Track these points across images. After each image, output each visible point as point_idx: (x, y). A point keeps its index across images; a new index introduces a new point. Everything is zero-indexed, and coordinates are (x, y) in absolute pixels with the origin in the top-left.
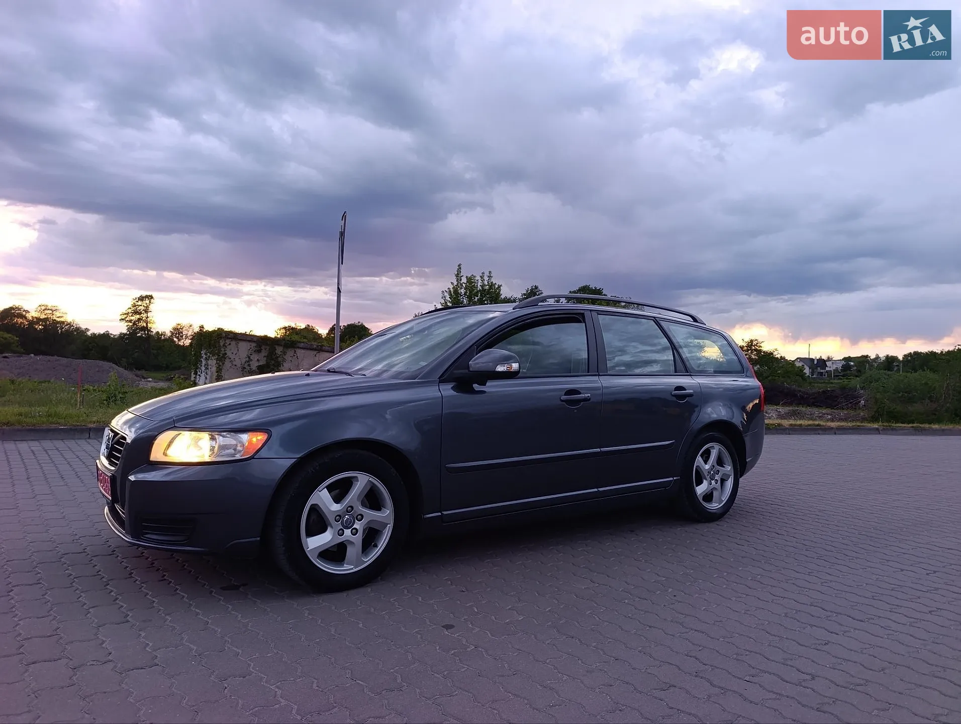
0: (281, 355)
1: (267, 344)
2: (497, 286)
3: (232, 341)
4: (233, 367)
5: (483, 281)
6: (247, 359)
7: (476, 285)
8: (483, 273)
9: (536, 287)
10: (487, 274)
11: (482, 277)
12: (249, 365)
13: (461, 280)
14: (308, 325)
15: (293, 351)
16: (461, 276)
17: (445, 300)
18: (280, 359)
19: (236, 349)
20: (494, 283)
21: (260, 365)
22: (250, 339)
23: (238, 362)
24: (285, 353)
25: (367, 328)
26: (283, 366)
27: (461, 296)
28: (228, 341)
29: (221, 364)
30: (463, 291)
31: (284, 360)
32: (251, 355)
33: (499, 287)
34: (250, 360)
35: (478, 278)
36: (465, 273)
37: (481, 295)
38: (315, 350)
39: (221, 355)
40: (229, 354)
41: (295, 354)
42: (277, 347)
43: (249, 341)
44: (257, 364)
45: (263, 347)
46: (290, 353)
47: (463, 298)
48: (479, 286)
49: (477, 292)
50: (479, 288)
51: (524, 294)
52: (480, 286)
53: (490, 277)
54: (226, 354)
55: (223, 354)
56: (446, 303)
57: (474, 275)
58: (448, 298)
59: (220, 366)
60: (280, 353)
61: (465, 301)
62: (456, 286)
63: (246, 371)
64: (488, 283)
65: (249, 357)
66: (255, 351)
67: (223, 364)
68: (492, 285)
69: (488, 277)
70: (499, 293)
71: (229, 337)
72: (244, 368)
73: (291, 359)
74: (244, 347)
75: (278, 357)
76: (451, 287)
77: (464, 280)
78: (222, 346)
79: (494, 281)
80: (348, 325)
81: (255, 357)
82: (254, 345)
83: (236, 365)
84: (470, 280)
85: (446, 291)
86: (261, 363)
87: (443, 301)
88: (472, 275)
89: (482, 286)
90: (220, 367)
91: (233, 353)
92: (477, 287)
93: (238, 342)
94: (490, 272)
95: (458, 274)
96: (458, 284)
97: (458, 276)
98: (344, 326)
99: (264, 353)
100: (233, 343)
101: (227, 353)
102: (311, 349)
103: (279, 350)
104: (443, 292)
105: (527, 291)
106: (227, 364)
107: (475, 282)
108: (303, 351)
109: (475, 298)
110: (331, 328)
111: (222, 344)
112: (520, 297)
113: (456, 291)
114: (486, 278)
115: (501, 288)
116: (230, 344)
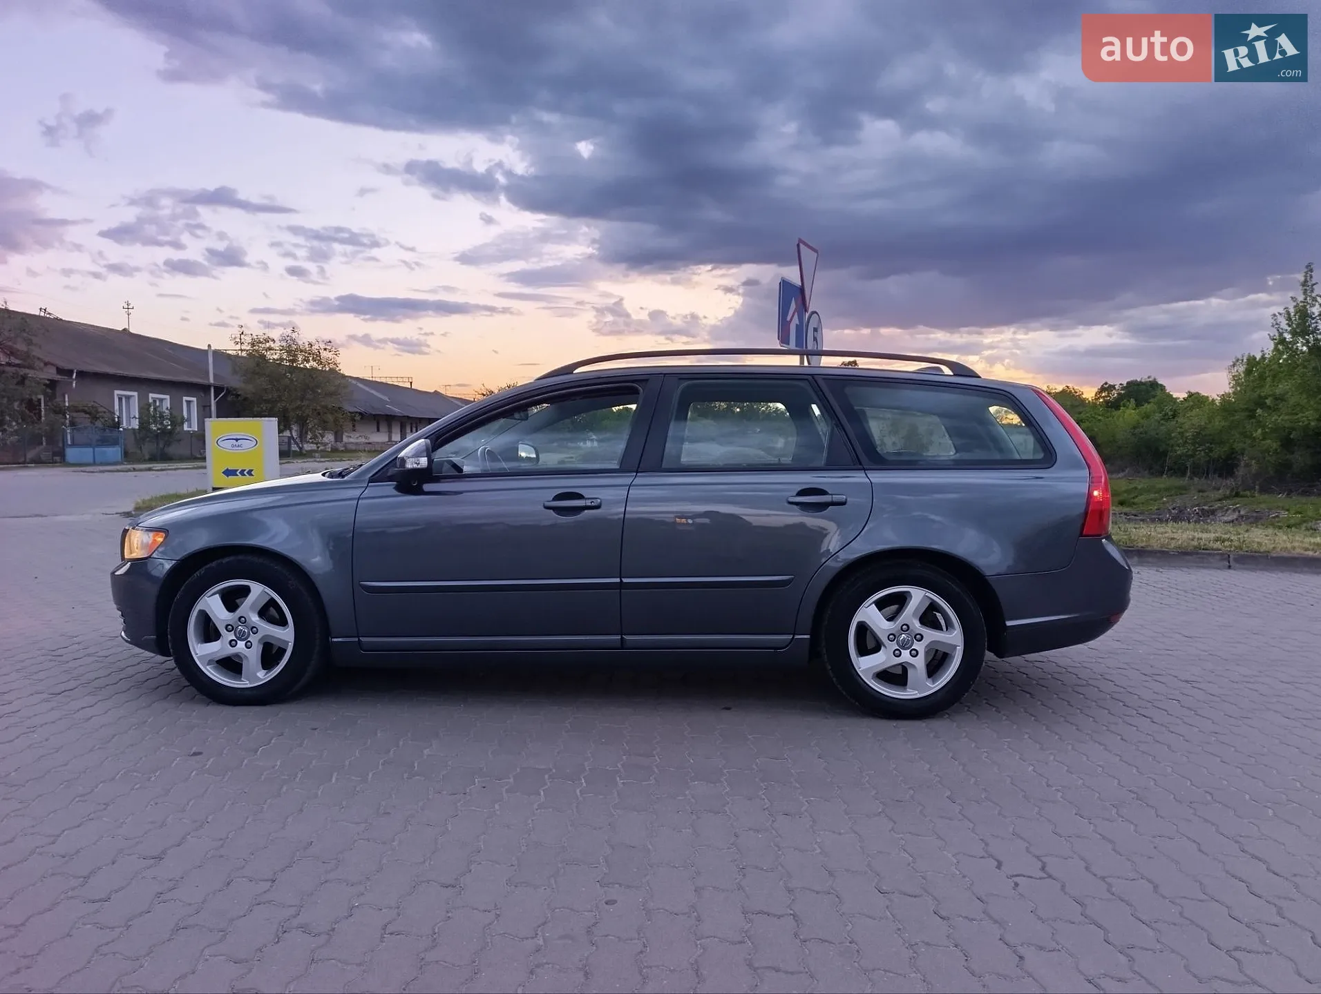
13: (1312, 291)
17: (1279, 330)
25: (1161, 386)
27: (1312, 319)
30: (1317, 310)
62: (1302, 302)
87: (1276, 333)
96: (1306, 299)
98: (1121, 384)
104: (1273, 316)
113: (1302, 312)
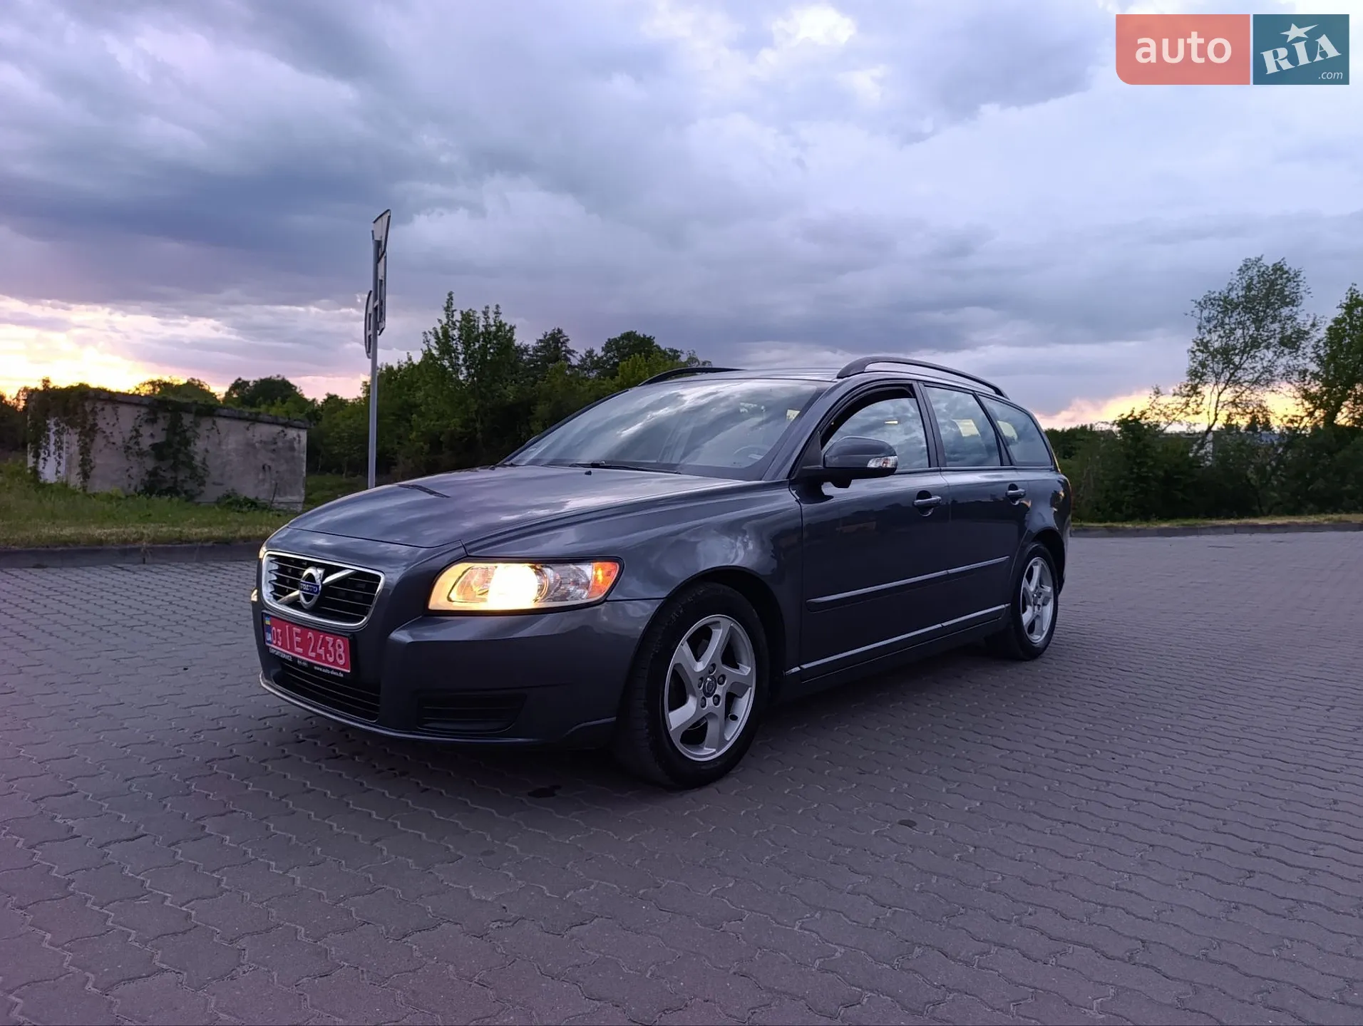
0: (191, 427)
1: (167, 410)
2: (507, 328)
3: (106, 404)
4: (110, 445)
5: (487, 318)
6: (134, 433)
7: (476, 324)
8: (487, 307)
9: (560, 331)
10: (492, 309)
11: (485, 313)
12: (137, 443)
13: (453, 317)
14: (193, 380)
15: (211, 422)
16: (453, 311)
17: (428, 345)
18: (189, 434)
19: (115, 417)
20: (504, 322)
21: (157, 444)
22: (137, 402)
23: (118, 439)
24: (197, 425)
25: (293, 386)
26: (195, 445)
27: (453, 340)
28: (99, 405)
29: (88, 440)
30: (456, 333)
31: (197, 436)
32: (140, 426)
33: (512, 328)
34: (138, 435)
35: (479, 314)
36: (460, 307)
37: (484, 341)
38: (246, 419)
39: (88, 427)
40: (101, 424)
41: (214, 427)
42: (184, 415)
43: (137, 405)
44: (150, 441)
45: (160, 415)
46: (206, 424)
47: (456, 344)
48: (480, 326)
49: (479, 335)
50: (481, 329)
51: (541, 341)
52: (483, 326)
53: (497, 313)
54: (96, 425)
55: (91, 425)
56: (430, 350)
57: (473, 309)
58: (433, 341)
59: (86, 444)
60: (189, 425)
61: (459, 348)
62: (446, 325)
63: (131, 453)
64: (495, 322)
65: (137, 431)
66: (146, 421)
67: (92, 441)
68: (500, 326)
69: (496, 313)
70: (511, 338)
71: (102, 397)
72: (129, 448)
73: (206, 433)
74: (128, 417)
75: (185, 431)
76: (438, 326)
77: (458, 316)
78: (88, 411)
79: (503, 318)
80: (262, 380)
81: (146, 430)
82: (144, 410)
83: (114, 443)
84: (467, 317)
85: (430, 333)
86: (157, 441)
87: (425, 348)
88: (470, 310)
89: (486, 327)
90: (88, 446)
91: (108, 424)
92: (478, 328)
93: (117, 405)
94: (497, 306)
95: (448, 307)
96: (448, 322)
97: (448, 309)
98: (254, 381)
99: (162, 423)
100: (108, 408)
101: (99, 424)
102: (240, 419)
103: (187, 420)
104: (425, 333)
105: (545, 336)
106: (99, 441)
107: (475, 321)
108: (227, 422)
109: (474, 345)
110: (233, 384)
111: (88, 409)
112: (534, 345)
113: (445, 333)
114: (492, 315)
115: (515, 330)
116: (103, 409)
